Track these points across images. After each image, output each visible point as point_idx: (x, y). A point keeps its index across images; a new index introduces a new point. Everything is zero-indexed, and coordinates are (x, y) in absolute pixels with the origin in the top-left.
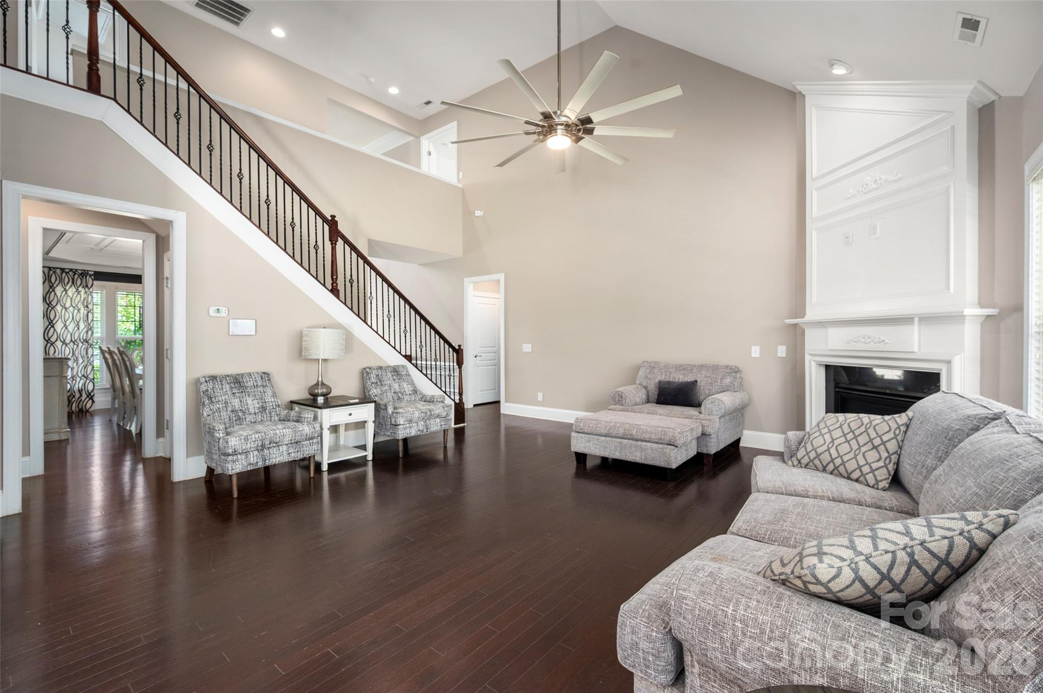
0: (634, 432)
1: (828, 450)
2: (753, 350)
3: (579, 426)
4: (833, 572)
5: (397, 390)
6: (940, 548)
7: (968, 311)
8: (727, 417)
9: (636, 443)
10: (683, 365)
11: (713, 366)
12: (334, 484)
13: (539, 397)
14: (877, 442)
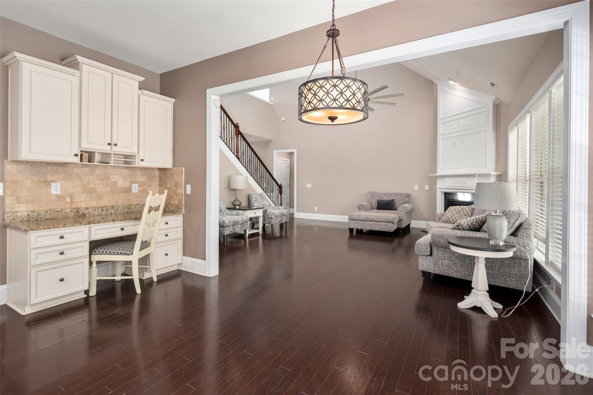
0: (376, 219)
1: (452, 217)
2: (415, 187)
3: (351, 217)
4: (464, 223)
5: (263, 204)
6: (481, 219)
7: (492, 173)
8: (407, 214)
9: (377, 223)
10: (387, 193)
11: (400, 193)
12: (250, 243)
13: (315, 209)
14: (466, 213)
